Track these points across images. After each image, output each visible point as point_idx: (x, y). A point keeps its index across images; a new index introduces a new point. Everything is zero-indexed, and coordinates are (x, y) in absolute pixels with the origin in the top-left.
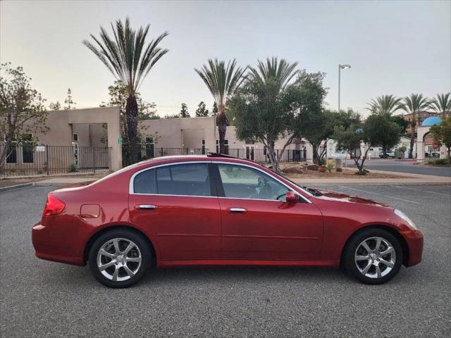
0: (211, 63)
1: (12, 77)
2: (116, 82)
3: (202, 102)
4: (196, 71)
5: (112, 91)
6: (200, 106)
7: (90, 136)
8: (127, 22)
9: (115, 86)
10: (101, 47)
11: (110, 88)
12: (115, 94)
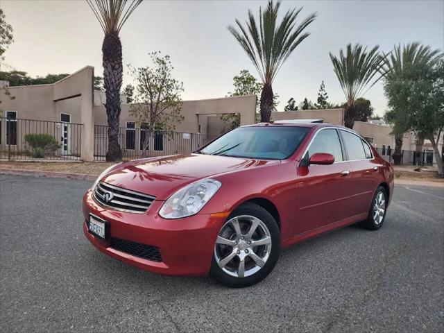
0: (349, 47)
1: (157, 66)
2: (241, 72)
3: (292, 99)
4: (330, 55)
5: (238, 81)
6: (289, 102)
7: (208, 128)
8: (278, 5)
9: (240, 76)
10: (245, 34)
11: (236, 78)
12: (239, 85)
